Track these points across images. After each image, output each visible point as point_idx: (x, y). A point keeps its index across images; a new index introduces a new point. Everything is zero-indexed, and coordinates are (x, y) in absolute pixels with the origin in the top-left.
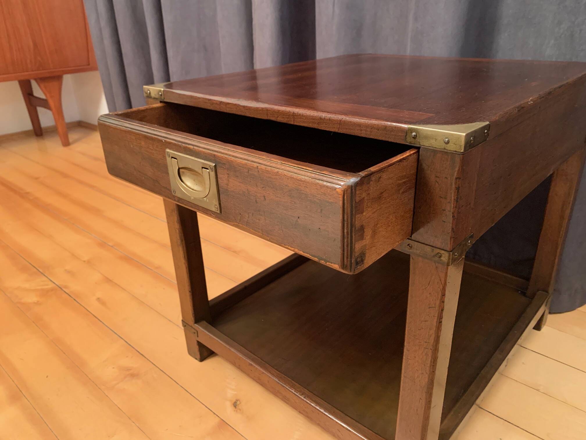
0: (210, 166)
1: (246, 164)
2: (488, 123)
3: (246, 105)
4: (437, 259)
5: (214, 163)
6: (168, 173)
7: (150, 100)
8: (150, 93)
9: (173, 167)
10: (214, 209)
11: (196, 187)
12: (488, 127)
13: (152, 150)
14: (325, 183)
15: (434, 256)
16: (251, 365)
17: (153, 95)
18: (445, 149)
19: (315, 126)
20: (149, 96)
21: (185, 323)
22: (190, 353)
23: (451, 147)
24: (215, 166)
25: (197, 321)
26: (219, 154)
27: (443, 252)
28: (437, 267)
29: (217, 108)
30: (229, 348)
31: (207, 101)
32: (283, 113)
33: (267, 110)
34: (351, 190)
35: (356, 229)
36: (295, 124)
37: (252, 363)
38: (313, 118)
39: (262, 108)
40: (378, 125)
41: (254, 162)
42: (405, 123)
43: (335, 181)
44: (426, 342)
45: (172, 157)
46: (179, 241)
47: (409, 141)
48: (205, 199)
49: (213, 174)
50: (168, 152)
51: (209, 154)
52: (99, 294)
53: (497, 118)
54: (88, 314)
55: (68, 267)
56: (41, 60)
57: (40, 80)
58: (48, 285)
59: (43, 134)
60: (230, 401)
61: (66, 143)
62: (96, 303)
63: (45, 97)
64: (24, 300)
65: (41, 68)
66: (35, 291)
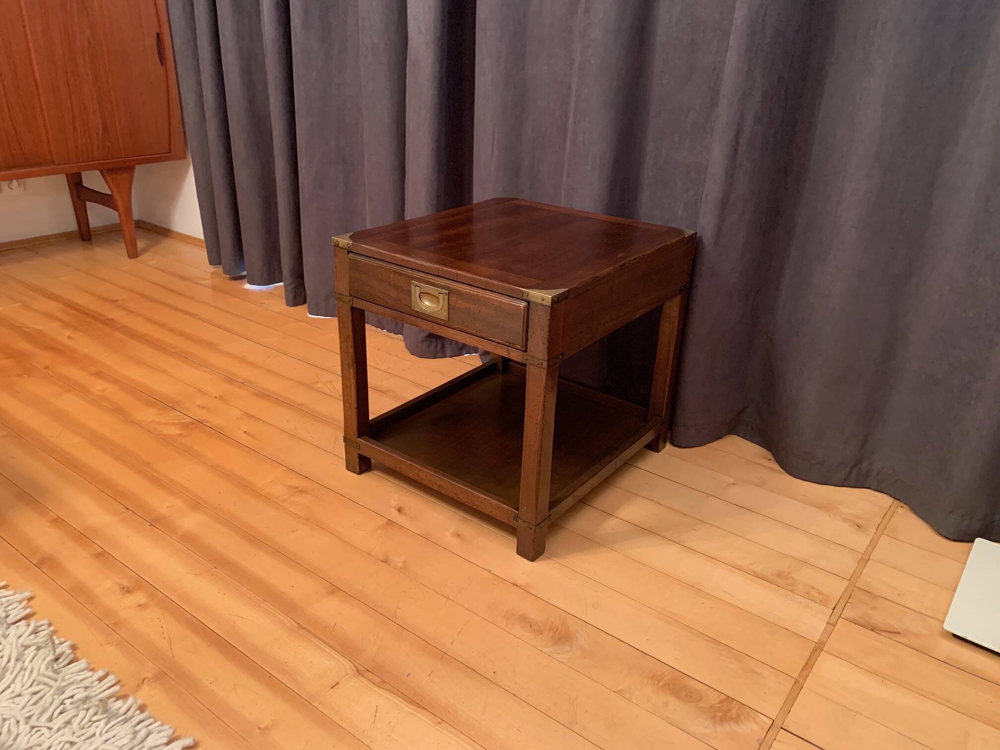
0: (445, 293)
2: (568, 289)
3: (423, 264)
7: (337, 248)
8: (338, 243)
9: (416, 292)
11: (432, 305)
14: (515, 304)
15: (539, 364)
17: (341, 245)
18: (541, 303)
20: (337, 246)
23: (545, 303)
24: (449, 293)
26: (451, 286)
28: (540, 371)
42: (523, 287)
45: (416, 286)
47: (524, 298)
49: (446, 297)
50: (413, 283)
52: (245, 428)
53: (575, 286)
54: (238, 444)
55: (199, 402)
56: (110, 146)
57: (107, 171)
58: (184, 419)
59: (93, 237)
60: (395, 508)
61: (133, 254)
62: (244, 435)
63: (109, 192)
64: (165, 432)
65: (110, 157)
66: (173, 424)
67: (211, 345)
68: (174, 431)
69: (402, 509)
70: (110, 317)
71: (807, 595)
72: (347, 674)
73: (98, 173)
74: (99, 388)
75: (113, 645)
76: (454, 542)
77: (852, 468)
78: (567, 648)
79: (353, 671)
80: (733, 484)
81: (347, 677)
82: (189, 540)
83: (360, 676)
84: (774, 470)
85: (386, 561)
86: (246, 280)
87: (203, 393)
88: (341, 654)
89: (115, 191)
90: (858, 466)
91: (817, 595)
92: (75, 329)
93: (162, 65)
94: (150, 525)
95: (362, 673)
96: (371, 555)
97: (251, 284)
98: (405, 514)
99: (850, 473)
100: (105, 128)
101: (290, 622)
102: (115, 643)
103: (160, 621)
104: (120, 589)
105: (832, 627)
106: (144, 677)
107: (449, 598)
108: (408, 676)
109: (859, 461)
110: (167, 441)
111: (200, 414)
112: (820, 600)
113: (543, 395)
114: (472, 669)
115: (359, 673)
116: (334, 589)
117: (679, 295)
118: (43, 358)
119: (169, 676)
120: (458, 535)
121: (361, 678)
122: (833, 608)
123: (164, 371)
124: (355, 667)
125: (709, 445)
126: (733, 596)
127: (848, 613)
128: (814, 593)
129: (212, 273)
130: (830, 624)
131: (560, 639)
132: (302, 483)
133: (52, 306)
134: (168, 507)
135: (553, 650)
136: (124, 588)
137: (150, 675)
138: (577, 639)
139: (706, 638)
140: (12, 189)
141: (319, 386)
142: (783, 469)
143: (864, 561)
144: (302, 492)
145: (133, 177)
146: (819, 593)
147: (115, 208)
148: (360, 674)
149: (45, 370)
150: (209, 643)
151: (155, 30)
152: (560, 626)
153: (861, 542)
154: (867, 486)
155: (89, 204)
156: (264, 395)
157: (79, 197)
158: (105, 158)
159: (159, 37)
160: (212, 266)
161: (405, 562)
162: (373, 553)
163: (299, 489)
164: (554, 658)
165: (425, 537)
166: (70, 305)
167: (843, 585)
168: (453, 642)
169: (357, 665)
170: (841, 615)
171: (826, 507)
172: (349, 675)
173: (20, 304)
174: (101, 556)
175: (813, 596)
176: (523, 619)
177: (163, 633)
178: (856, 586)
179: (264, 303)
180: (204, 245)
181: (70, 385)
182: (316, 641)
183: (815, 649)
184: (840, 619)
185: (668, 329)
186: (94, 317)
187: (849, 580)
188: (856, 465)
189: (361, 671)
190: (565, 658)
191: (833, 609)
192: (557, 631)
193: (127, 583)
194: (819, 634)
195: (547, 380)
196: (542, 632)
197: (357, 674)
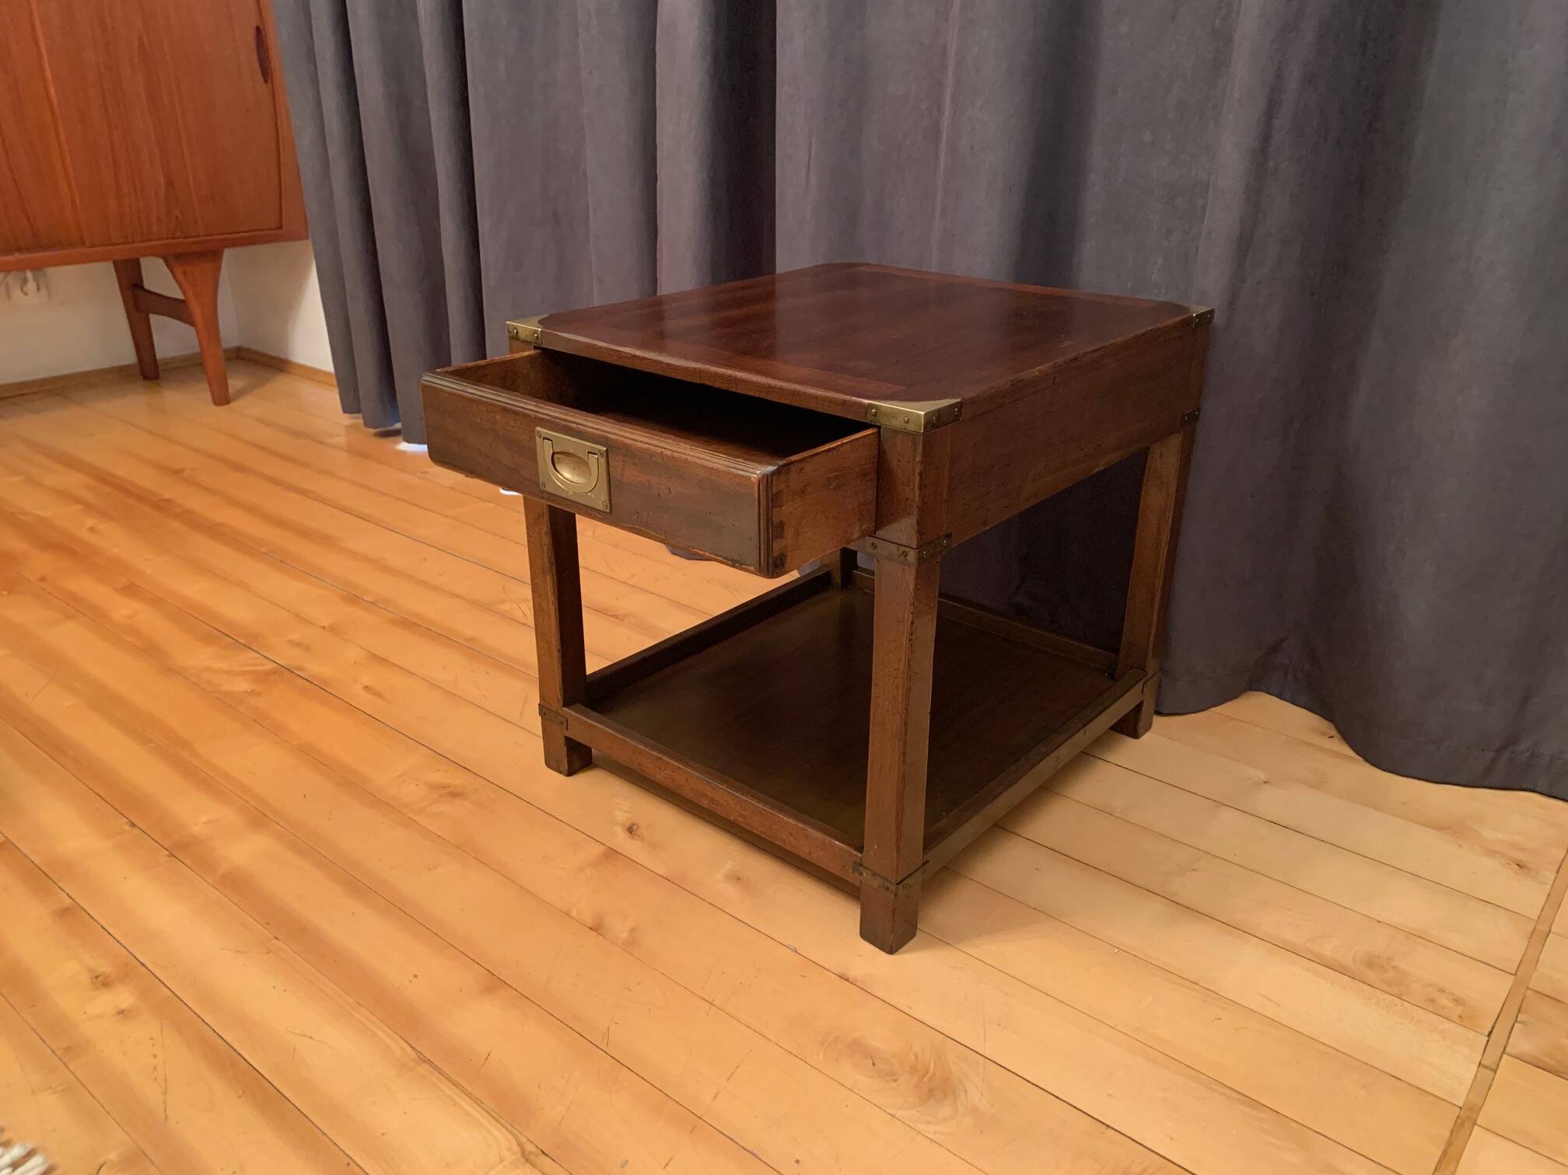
0: (599, 451)
1: (648, 449)
2: (959, 400)
3: (671, 362)
4: (902, 558)
5: (605, 446)
6: (536, 461)
7: (516, 343)
8: (517, 333)
9: (545, 450)
10: (601, 508)
11: (576, 479)
12: (960, 405)
13: (513, 427)
14: (739, 472)
15: (899, 556)
16: (660, 759)
17: (522, 335)
18: (905, 429)
19: (764, 396)
20: (515, 337)
21: (544, 710)
22: (548, 764)
23: (911, 427)
24: (607, 451)
25: (567, 703)
26: (612, 436)
27: (907, 550)
28: (903, 570)
29: (629, 364)
30: (624, 738)
31: (613, 353)
32: (723, 377)
33: (700, 371)
34: (768, 479)
35: (775, 524)
36: (738, 391)
37: (661, 756)
38: (760, 386)
39: (694, 369)
40: (836, 399)
41: (659, 447)
42: (867, 398)
43: (751, 470)
44: (896, 670)
45: (544, 438)
46: (548, 565)
47: (869, 419)
48: (590, 494)
49: (603, 461)
51: (599, 436)
52: (366, 680)
53: (975, 395)
54: (351, 709)
55: (294, 636)
56: (180, 218)
57: (175, 259)
58: (263, 665)
59: (161, 375)
60: (622, 825)
61: (222, 398)
62: (363, 693)
63: (181, 296)
64: (226, 687)
65: (179, 234)
66: (242, 673)
67: (326, 541)
68: (242, 685)
69: (635, 827)
70: (167, 496)
71: (1430, 1004)
72: (502, 1161)
73: (161, 261)
74: (124, 612)
75: (55, 1092)
76: (731, 891)
77: (1499, 751)
78: (947, 1111)
79: (514, 1153)
80: (1265, 782)
81: (501, 1166)
82: (235, 884)
83: (528, 1164)
84: (1344, 757)
85: (597, 928)
86: (400, 438)
87: (301, 619)
88: (492, 1117)
89: (190, 293)
90: (1511, 748)
91: (1451, 1005)
92: (105, 515)
93: (266, 82)
94: (168, 856)
95: (532, 1158)
96: (570, 917)
97: (408, 442)
98: (641, 838)
99: (1494, 761)
100: (170, 184)
101: (403, 1049)
102: (59, 1089)
103: (153, 1045)
104: (92, 978)
105: (1491, 1074)
106: (102, 1160)
107: (715, 1003)
108: (622, 1166)
109: (1512, 740)
110: (228, 703)
111: (288, 656)
112: (1460, 1017)
113: (908, 617)
114: (751, 1153)
115: (526, 1158)
116: (494, 983)
117: (1180, 432)
118: (41, 563)
119: (150, 1160)
120: (739, 879)
121: (528, 1169)
122: (1487, 1034)
123: (241, 584)
124: (520, 1144)
125: (1213, 709)
126: (1278, 1005)
127: (1520, 1043)
128: (1444, 1001)
129: (348, 427)
130: (1486, 1067)
131: (931, 1091)
132: (457, 779)
133: (72, 480)
134: (206, 823)
135: (918, 1114)
136: (97, 977)
137: (113, 1156)
138: (966, 1091)
139: (1229, 1092)
140: (26, 294)
141: (506, 607)
142: (1359, 755)
143: (1539, 935)
144: (455, 794)
145: (219, 268)
146: (1455, 1000)
147: (192, 323)
148: (527, 1161)
149: (40, 584)
150: (241, 1091)
151: (254, 22)
152: (932, 1064)
153: (1530, 897)
154: (1531, 786)
155: (155, 320)
156: (410, 624)
157: (137, 308)
158: (170, 236)
159: (259, 33)
160: (347, 415)
161: (633, 930)
162: (574, 913)
163: (451, 789)
164: (919, 1132)
165: (674, 882)
166: (104, 478)
167: (1501, 987)
168: (717, 1094)
169: (524, 1140)
170: (1505, 1048)
171: (1455, 829)
172: (506, 1163)
173: (23, 477)
174: (69, 914)
175: (1444, 1007)
176: (858, 1050)
177: (155, 1068)
178: (1530, 987)
179: (426, 473)
180: (335, 382)
181: (77, 608)
182: (449, 1090)
183: (1459, 1121)
184: (1504, 1056)
185: (1155, 500)
186: (141, 496)
187: (1515, 975)
188: (1504, 747)
189: (531, 1153)
190: (941, 1133)
191: (1489, 1035)
192: (927, 1073)
193: (105, 968)
194: (1464, 1089)
195: (916, 589)
196: (895, 1077)
197: (523, 1159)
